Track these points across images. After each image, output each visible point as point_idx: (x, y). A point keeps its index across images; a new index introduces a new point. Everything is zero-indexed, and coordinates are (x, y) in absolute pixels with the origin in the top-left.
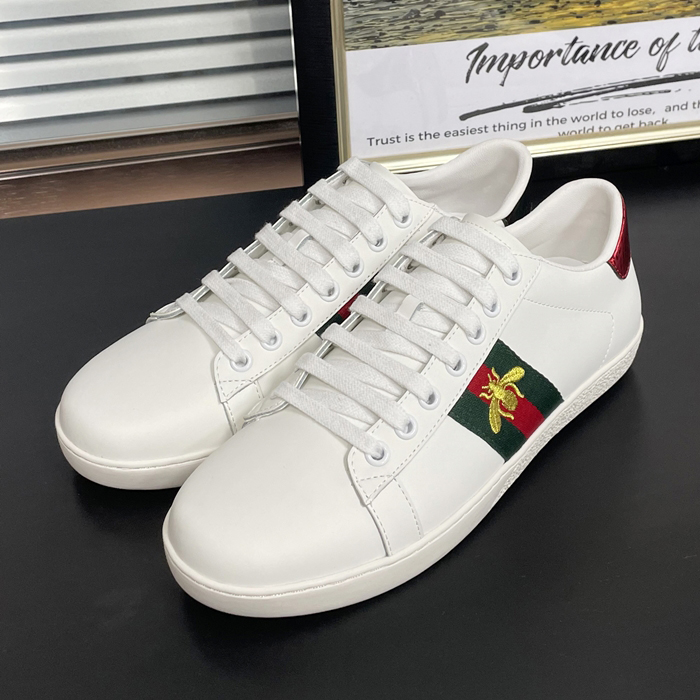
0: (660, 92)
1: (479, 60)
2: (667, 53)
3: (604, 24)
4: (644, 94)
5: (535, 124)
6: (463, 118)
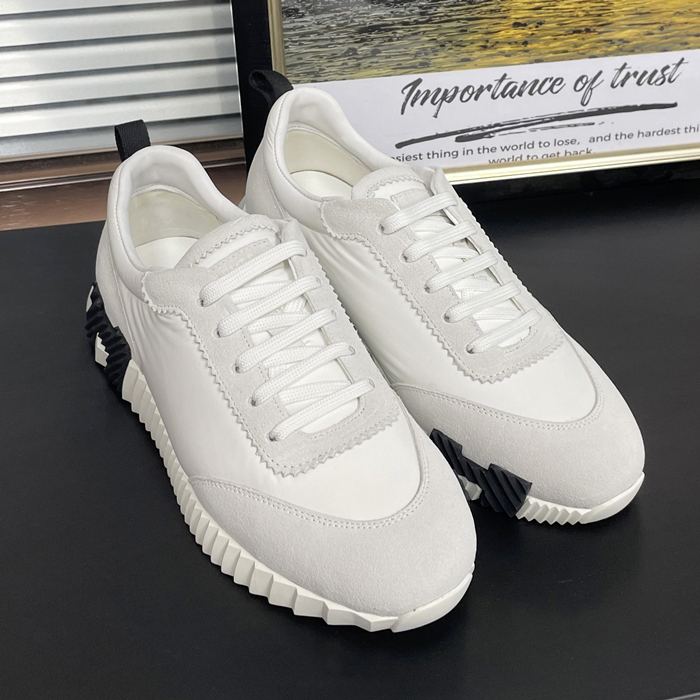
0: (584, 125)
1: (413, 94)
2: (591, 89)
3: (531, 63)
4: (569, 126)
5: (466, 152)
6: (399, 146)
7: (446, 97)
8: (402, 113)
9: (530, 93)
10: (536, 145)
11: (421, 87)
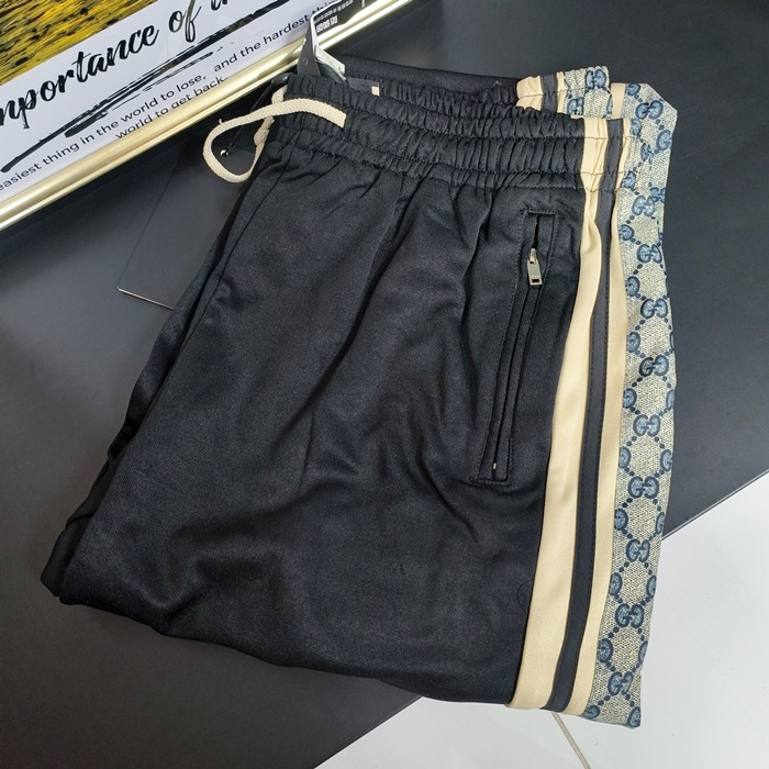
0: (201, 59)
2: (192, 22)
4: (185, 67)
5: (86, 140)
6: (5, 170)
7: (26, 105)
9: (123, 56)
10: (159, 99)
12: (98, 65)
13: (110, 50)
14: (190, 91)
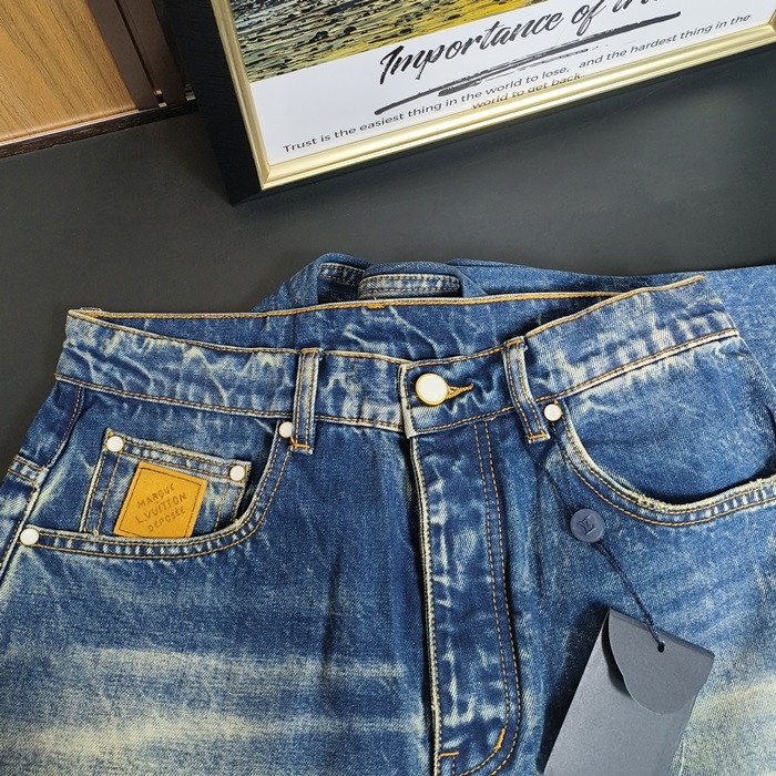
0: (577, 53)
1: (394, 63)
2: (591, 17)
4: (560, 57)
5: (450, 103)
6: (378, 113)
7: (429, 57)
8: (382, 81)
9: (524, 35)
10: (524, 81)
11: (403, 55)
12: (502, 37)
13: (519, 26)
14: (549, 81)
